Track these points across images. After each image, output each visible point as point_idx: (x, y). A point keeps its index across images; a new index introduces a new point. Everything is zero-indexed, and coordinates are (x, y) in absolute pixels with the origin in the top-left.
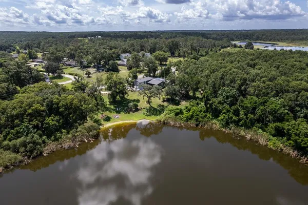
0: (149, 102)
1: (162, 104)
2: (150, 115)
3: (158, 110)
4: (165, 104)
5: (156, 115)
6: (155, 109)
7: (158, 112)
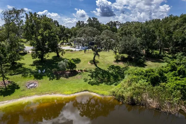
0: (94, 62)
1: (116, 64)
2: (97, 84)
3: (112, 74)
4: (121, 65)
5: (108, 82)
6: (104, 72)
7: (112, 78)
